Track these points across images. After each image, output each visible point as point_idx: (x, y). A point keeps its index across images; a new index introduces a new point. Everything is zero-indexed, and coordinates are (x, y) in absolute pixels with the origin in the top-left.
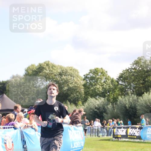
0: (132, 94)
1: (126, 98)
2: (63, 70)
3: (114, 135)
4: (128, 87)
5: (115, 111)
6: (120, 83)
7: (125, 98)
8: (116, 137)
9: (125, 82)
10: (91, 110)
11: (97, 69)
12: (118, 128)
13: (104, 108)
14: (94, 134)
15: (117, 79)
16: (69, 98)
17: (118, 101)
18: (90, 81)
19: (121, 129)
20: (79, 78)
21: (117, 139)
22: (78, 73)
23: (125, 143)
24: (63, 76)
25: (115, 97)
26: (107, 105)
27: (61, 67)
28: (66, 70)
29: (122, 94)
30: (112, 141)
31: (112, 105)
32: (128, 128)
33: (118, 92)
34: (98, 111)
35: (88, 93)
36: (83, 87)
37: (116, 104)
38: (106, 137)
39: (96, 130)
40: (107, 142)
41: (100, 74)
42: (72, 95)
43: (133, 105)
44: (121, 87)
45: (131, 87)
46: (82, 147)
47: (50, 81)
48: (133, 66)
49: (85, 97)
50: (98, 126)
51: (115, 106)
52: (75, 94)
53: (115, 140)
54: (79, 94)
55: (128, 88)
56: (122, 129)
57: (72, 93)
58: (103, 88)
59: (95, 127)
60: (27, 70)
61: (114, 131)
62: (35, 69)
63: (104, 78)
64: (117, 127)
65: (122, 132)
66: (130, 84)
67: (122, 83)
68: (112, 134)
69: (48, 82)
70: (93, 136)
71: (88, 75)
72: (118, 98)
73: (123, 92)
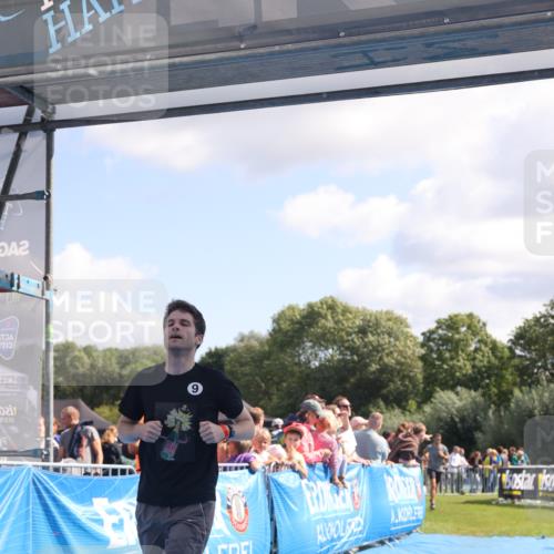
0: (549, 381)
1: (534, 392)
2: (369, 321)
3: (501, 490)
4: (540, 364)
5: (506, 426)
6: (518, 352)
7: (530, 392)
8: (507, 495)
9: (530, 351)
10: (442, 424)
11: (456, 316)
12: (514, 471)
13: (475, 420)
14: (449, 487)
15: (511, 340)
16: (385, 391)
17: (513, 400)
18: (438, 349)
19: (520, 475)
20: (408, 342)
21: (509, 501)
22: (407, 326)
23: (530, 511)
24: (370, 335)
25: (504, 389)
26: (485, 411)
27: (364, 313)
28: (377, 320)
29: (523, 383)
30: (498, 504)
31: (496, 410)
32: (540, 471)
33: (510, 378)
34: (459, 425)
35: (432, 379)
36: (420, 364)
37: (507, 408)
39: (455, 477)
40: (484, 507)
41: (463, 329)
42: (392, 386)
44: (521, 363)
45: (546, 365)
46: (418, 520)
47: (335, 348)
49: (424, 388)
50: (458, 467)
51: (502, 413)
52: (399, 383)
53: (505, 502)
54: (412, 379)
55: (539, 368)
56: (524, 475)
57: (390, 381)
58: (474, 367)
59: (453, 467)
60: (276, 321)
61: (501, 478)
62: (299, 317)
63: (476, 340)
64: (511, 469)
66: (544, 356)
67: (522, 354)
68: (497, 488)
69: (330, 351)
70: (446, 491)
71: (432, 332)
72: (512, 393)
73: (525, 378)
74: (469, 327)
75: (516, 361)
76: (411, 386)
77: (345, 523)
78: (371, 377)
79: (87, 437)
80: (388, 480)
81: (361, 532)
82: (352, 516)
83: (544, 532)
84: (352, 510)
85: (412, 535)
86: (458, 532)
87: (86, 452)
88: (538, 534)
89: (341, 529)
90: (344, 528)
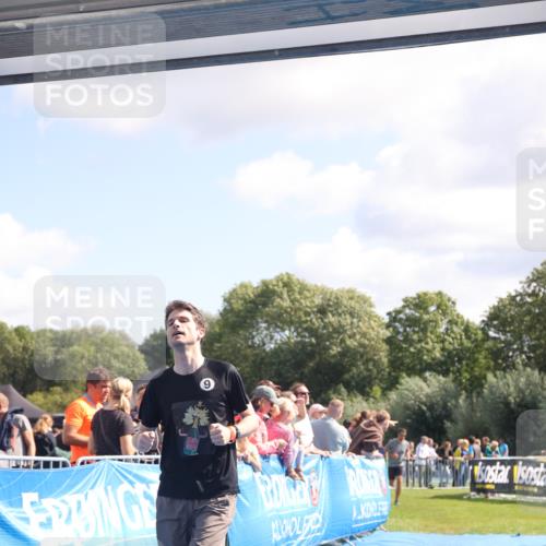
0: (525, 365)
1: (508, 376)
2: (329, 300)
3: (473, 483)
4: (515, 347)
5: (479, 414)
6: (492, 334)
7: (505, 377)
8: (480, 488)
9: (504, 332)
10: (408, 412)
11: (425, 294)
12: (487, 463)
13: (445, 406)
14: (416, 480)
15: (483, 321)
16: (347, 376)
17: (486, 386)
18: (405, 330)
19: (494, 467)
20: (372, 322)
21: (482, 495)
22: (371, 306)
23: (504, 506)
24: (330, 315)
25: (477, 374)
26: (456, 397)
27: (323, 292)
28: (337, 299)
29: (497, 367)
30: (469, 499)
31: (467, 397)
32: (513, 463)
33: (483, 361)
34: (428, 414)
35: (398, 363)
36: (385, 347)
37: (480, 394)
38: (450, 489)
39: (423, 469)
40: (454, 502)
41: (432, 309)
42: (354, 370)
43: (529, 398)
44: (495, 346)
45: (522, 347)
46: (383, 517)
47: (293, 329)
48: (529, 286)
49: (389, 373)
50: (427, 459)
51: (475, 400)
52: (362, 367)
53: (478, 496)
54: (376, 363)
56: (498, 467)
57: (353, 365)
58: (443, 349)
60: (227, 300)
61: (473, 471)
62: (252, 296)
63: (446, 320)
64: (483, 461)
65: (496, 475)
66: (520, 338)
67: (497, 336)
68: (469, 481)
69: (287, 332)
70: (413, 485)
71: (398, 312)
72: (485, 377)
73: (500, 361)
74: (439, 307)
75: (490, 344)
76: (375, 371)
77: (302, 519)
78: (333, 361)
79: (18, 426)
80: (349, 472)
81: (319, 530)
82: (310, 512)
83: (520, 529)
84: (310, 506)
85: (376, 533)
86: (426, 529)
87: (17, 442)
88: (513, 531)
89: (297, 527)
90: (301, 524)
